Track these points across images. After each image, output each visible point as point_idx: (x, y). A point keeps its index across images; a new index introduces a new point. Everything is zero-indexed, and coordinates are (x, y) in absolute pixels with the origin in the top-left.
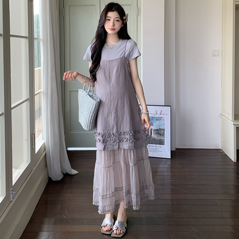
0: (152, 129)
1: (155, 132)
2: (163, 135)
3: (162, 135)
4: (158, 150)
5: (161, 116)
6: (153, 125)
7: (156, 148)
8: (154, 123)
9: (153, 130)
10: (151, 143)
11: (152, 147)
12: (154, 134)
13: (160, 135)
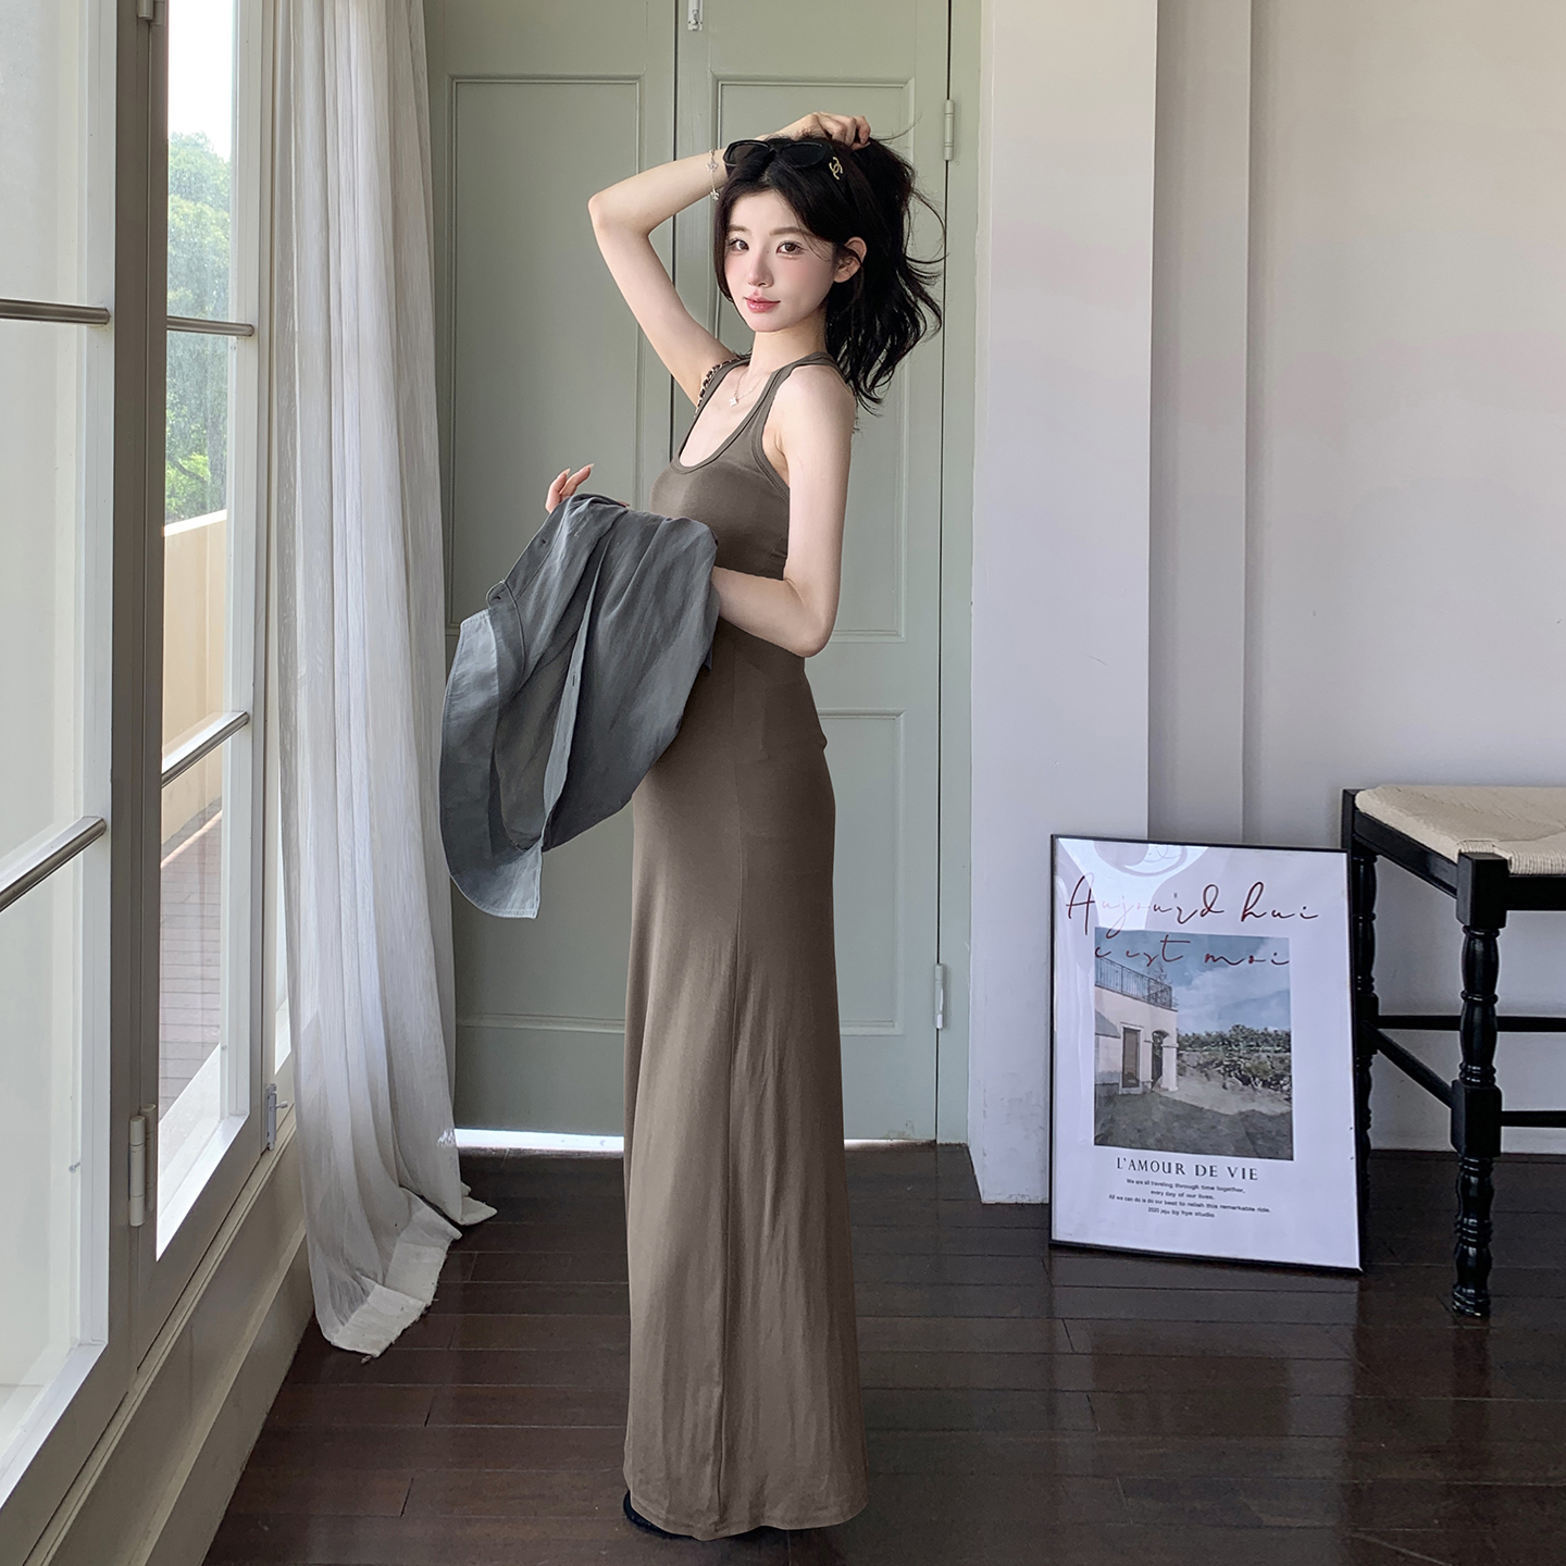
0: (1161, 1034)
1: (1193, 1057)
2: (1278, 1080)
3: (1266, 1084)
4: (1220, 1198)
5: (1251, 928)
6: (1169, 1005)
7: (1207, 1180)
8: (1188, 982)
9: (1171, 1041)
10: (1151, 1141)
11: (1161, 1177)
12: (1181, 1071)
13: (1246, 1081)
